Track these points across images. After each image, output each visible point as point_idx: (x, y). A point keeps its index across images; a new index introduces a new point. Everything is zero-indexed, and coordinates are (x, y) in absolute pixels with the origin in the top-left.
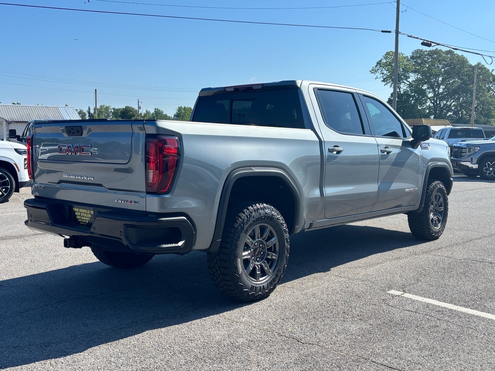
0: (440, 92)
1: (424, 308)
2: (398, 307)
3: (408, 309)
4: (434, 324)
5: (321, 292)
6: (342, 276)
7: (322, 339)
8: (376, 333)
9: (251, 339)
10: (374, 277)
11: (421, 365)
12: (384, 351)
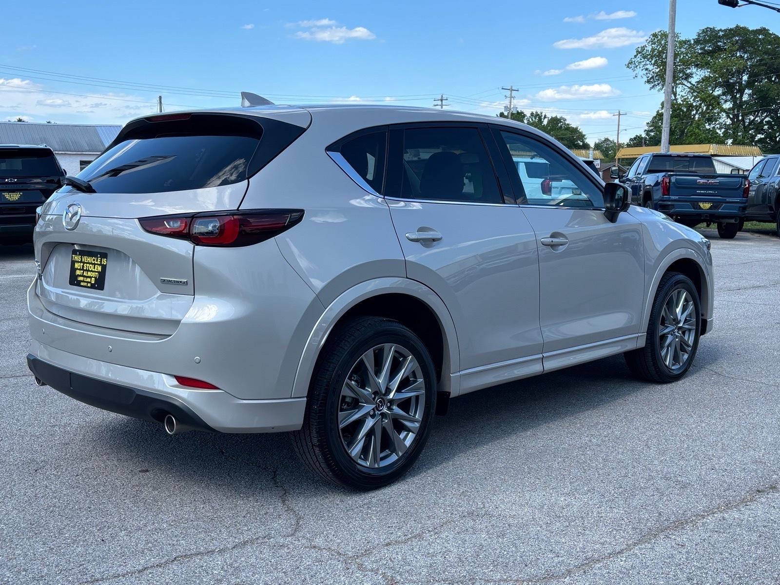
0: (743, 100)
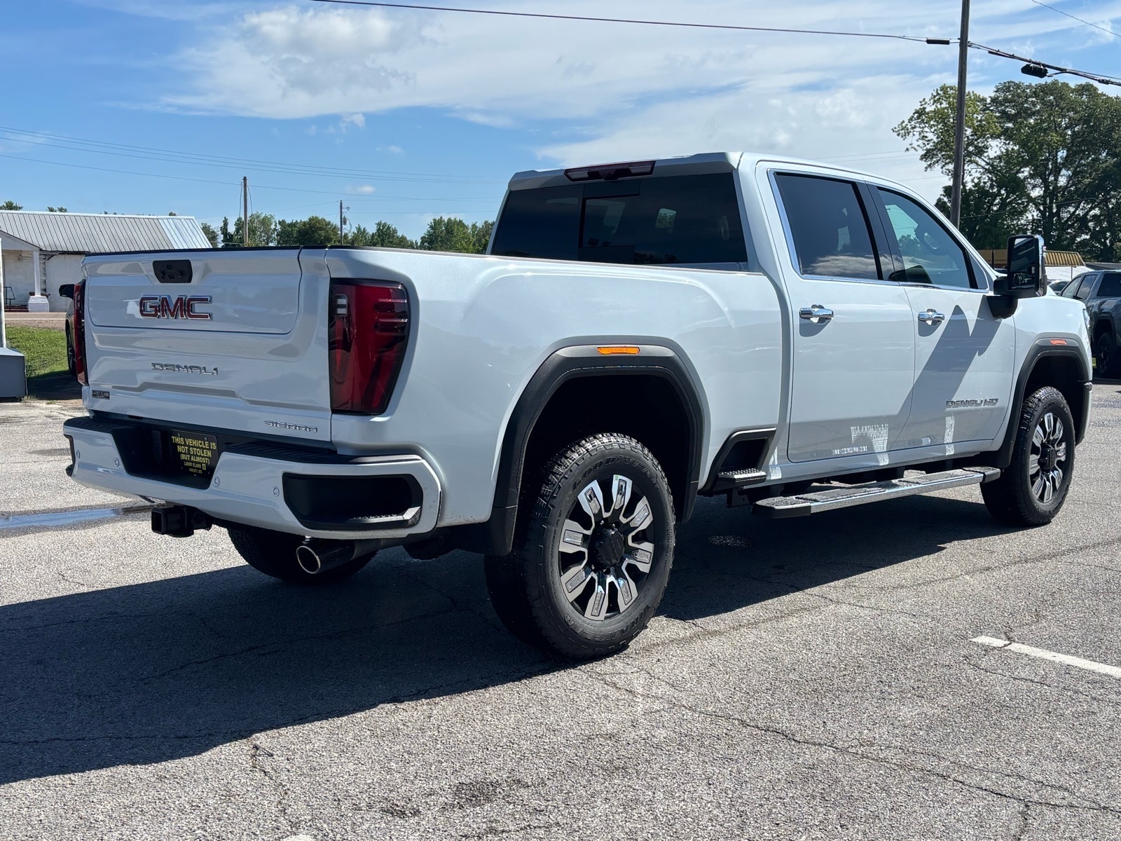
0: (1059, 184)
1: (1059, 675)
2: (1000, 671)
3: (1023, 675)
4: (1085, 708)
5: (822, 639)
6: (865, 604)
7: (839, 735)
8: (957, 725)
9: (683, 731)
10: (938, 607)
11: (1066, 789)
12: (980, 762)
